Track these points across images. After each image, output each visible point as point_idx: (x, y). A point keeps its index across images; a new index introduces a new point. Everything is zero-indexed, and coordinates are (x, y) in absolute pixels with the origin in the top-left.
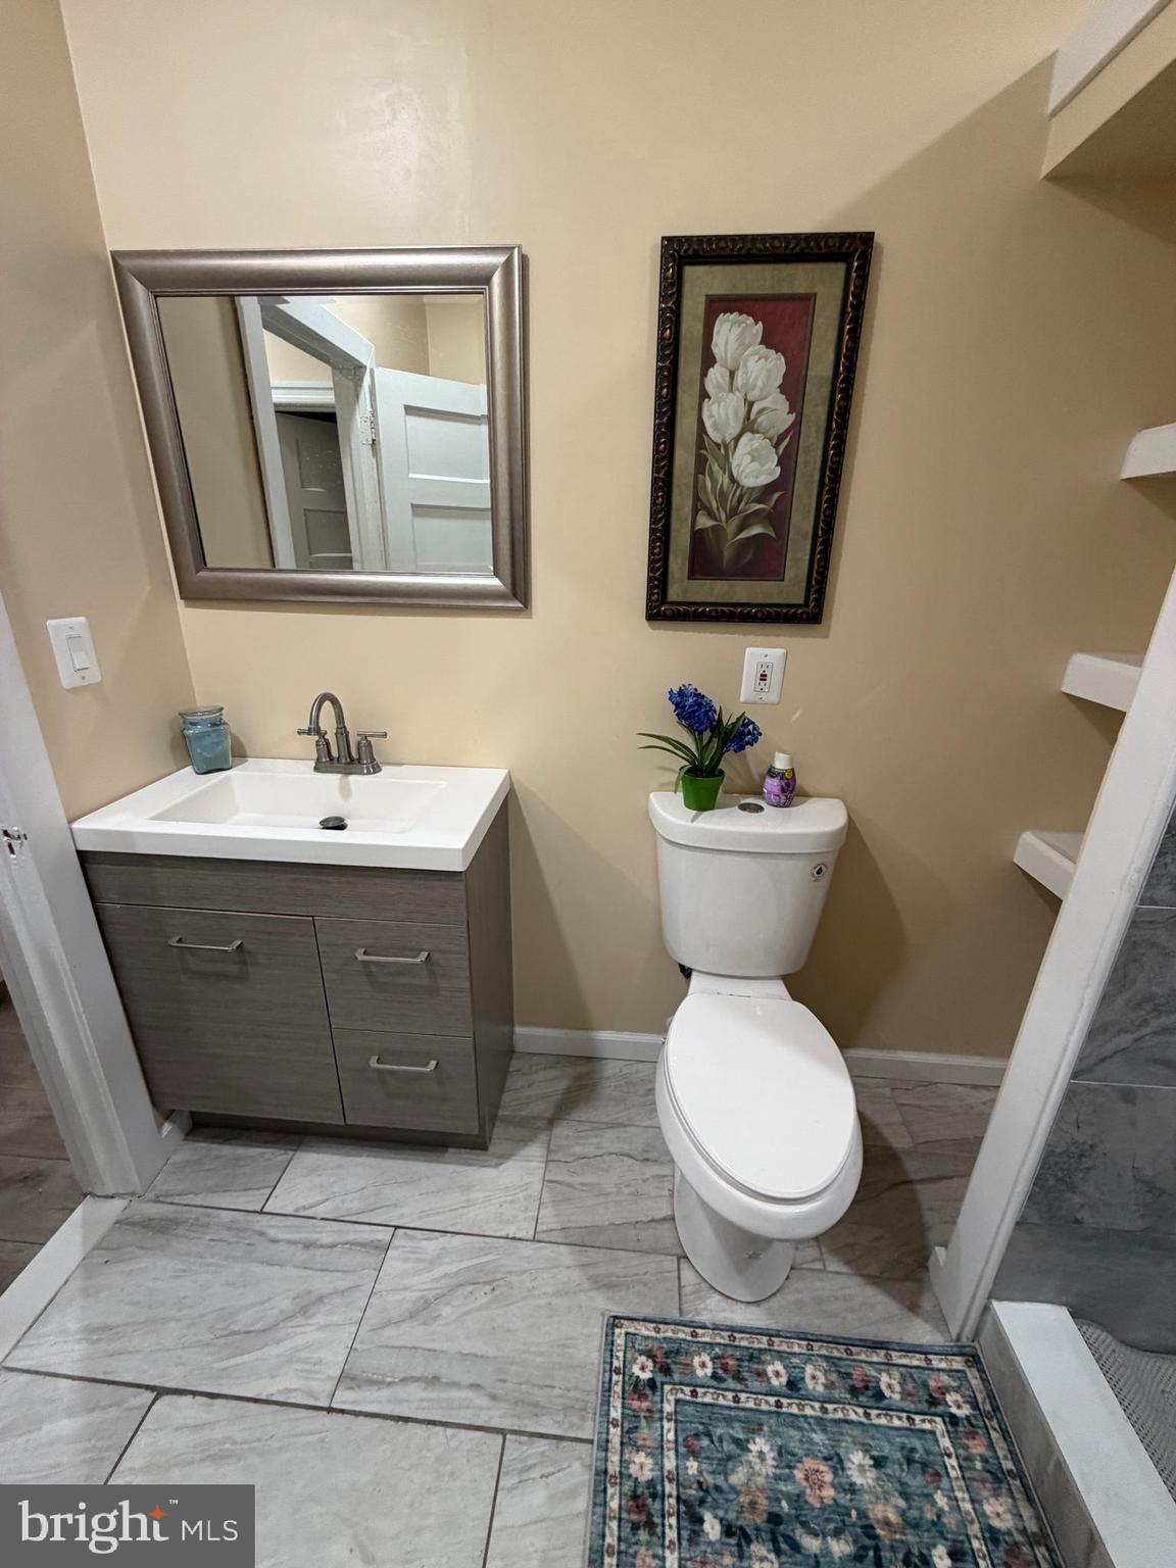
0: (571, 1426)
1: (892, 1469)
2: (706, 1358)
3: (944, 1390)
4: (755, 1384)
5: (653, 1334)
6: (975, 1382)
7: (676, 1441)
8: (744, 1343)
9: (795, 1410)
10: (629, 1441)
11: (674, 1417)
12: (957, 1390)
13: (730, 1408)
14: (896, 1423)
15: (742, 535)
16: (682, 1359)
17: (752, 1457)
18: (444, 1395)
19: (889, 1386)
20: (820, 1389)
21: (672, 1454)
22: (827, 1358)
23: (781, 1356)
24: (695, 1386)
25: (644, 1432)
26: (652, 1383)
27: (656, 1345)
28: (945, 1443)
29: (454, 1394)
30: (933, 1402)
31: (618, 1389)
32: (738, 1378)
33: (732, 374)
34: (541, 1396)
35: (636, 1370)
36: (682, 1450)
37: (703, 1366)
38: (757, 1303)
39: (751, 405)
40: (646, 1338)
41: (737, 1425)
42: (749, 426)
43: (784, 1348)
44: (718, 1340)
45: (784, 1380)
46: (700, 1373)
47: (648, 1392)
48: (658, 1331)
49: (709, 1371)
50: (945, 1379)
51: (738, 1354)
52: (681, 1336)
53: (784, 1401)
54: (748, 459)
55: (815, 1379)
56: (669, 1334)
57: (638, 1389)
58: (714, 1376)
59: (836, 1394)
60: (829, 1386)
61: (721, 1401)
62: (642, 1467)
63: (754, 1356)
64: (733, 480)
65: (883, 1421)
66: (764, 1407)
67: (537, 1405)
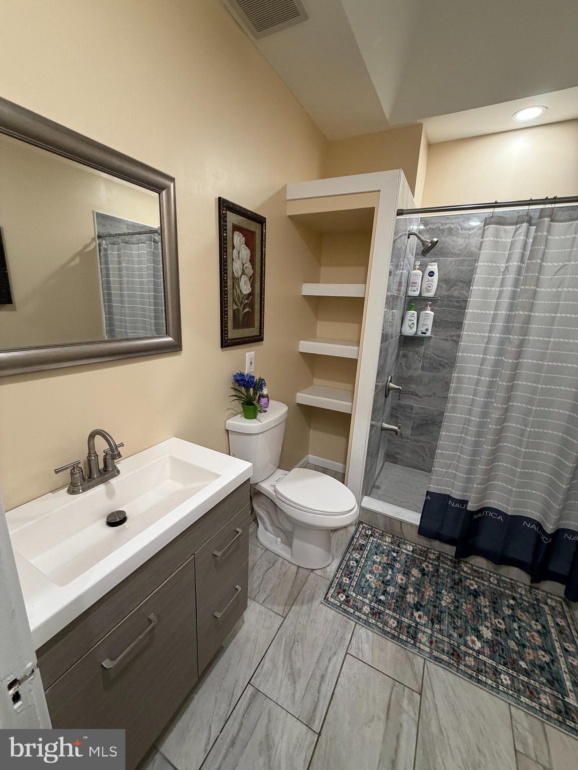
0: (351, 629)
1: (378, 552)
2: (344, 578)
3: (365, 533)
4: (354, 570)
5: (334, 589)
6: (366, 526)
7: (363, 597)
8: (344, 567)
9: (362, 564)
10: (360, 610)
11: (357, 594)
12: (366, 530)
13: (358, 579)
14: (369, 545)
15: (244, 312)
16: (343, 584)
17: (370, 580)
18: (329, 675)
19: (362, 542)
20: (359, 556)
21: (365, 600)
22: (353, 550)
23: (349, 560)
24: (350, 585)
25: (359, 605)
26: (347, 596)
27: (337, 590)
28: (375, 539)
29: (330, 669)
30: (367, 536)
31: (346, 607)
32: (351, 573)
33: (239, 253)
34: (339, 636)
35: (342, 599)
36: (365, 596)
37: (346, 580)
38: (333, 559)
39: (243, 265)
40: (334, 591)
41: (362, 579)
42: (243, 273)
43: (348, 558)
44: (341, 573)
45: (355, 563)
46: (348, 582)
47: (349, 598)
48: (333, 588)
49: (348, 579)
50: (363, 531)
51: (346, 570)
52: (336, 582)
53: (359, 565)
54: (244, 284)
55: (356, 556)
56: (335, 585)
57: (347, 601)
58: (350, 578)
59: (361, 553)
60: (359, 554)
61: (356, 580)
62: (366, 609)
63: (347, 566)
64: (241, 292)
65: (369, 548)
66: (360, 571)
67: (342, 637)
